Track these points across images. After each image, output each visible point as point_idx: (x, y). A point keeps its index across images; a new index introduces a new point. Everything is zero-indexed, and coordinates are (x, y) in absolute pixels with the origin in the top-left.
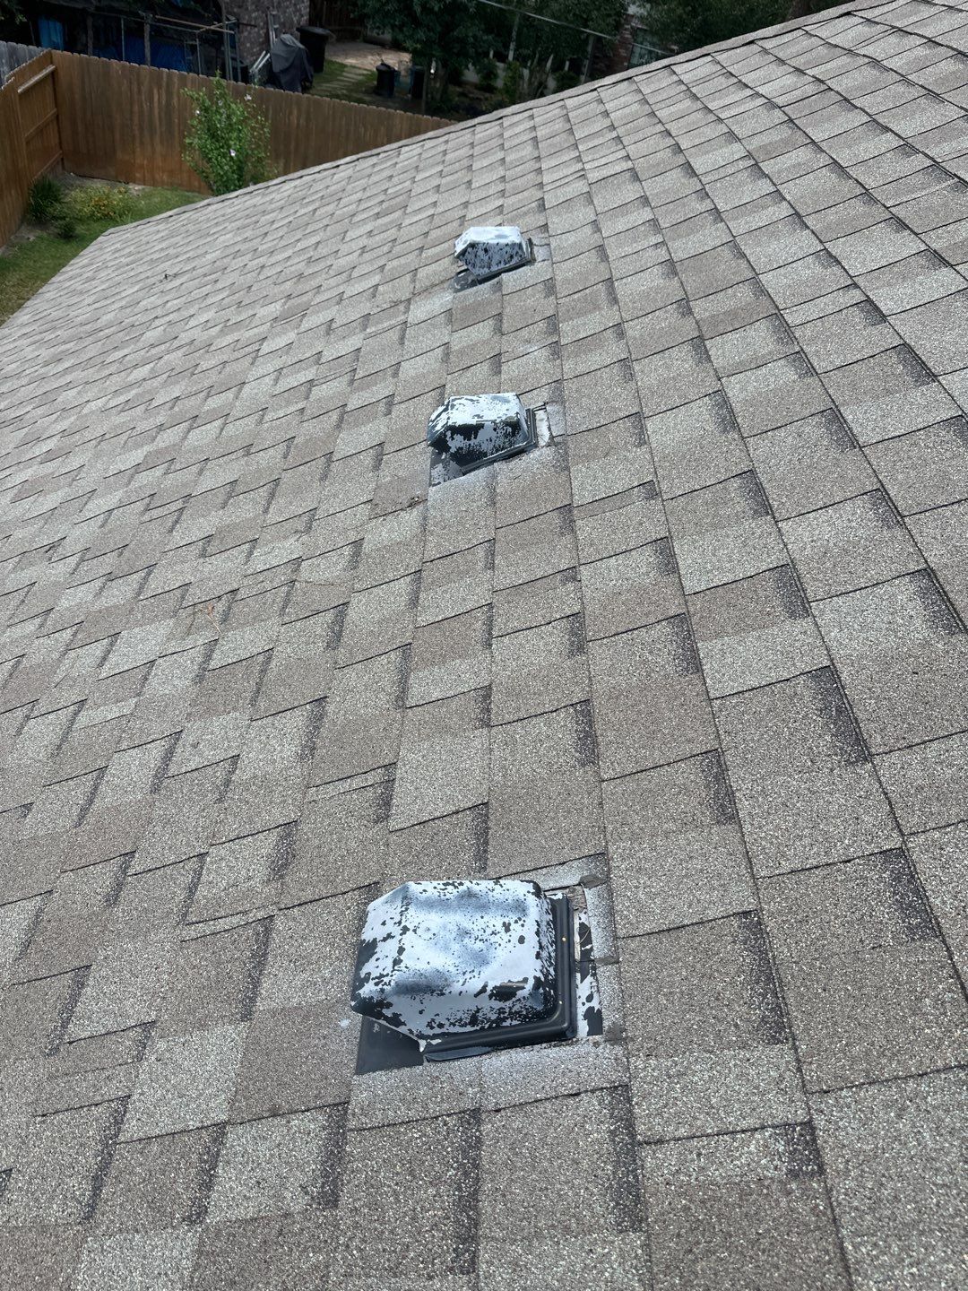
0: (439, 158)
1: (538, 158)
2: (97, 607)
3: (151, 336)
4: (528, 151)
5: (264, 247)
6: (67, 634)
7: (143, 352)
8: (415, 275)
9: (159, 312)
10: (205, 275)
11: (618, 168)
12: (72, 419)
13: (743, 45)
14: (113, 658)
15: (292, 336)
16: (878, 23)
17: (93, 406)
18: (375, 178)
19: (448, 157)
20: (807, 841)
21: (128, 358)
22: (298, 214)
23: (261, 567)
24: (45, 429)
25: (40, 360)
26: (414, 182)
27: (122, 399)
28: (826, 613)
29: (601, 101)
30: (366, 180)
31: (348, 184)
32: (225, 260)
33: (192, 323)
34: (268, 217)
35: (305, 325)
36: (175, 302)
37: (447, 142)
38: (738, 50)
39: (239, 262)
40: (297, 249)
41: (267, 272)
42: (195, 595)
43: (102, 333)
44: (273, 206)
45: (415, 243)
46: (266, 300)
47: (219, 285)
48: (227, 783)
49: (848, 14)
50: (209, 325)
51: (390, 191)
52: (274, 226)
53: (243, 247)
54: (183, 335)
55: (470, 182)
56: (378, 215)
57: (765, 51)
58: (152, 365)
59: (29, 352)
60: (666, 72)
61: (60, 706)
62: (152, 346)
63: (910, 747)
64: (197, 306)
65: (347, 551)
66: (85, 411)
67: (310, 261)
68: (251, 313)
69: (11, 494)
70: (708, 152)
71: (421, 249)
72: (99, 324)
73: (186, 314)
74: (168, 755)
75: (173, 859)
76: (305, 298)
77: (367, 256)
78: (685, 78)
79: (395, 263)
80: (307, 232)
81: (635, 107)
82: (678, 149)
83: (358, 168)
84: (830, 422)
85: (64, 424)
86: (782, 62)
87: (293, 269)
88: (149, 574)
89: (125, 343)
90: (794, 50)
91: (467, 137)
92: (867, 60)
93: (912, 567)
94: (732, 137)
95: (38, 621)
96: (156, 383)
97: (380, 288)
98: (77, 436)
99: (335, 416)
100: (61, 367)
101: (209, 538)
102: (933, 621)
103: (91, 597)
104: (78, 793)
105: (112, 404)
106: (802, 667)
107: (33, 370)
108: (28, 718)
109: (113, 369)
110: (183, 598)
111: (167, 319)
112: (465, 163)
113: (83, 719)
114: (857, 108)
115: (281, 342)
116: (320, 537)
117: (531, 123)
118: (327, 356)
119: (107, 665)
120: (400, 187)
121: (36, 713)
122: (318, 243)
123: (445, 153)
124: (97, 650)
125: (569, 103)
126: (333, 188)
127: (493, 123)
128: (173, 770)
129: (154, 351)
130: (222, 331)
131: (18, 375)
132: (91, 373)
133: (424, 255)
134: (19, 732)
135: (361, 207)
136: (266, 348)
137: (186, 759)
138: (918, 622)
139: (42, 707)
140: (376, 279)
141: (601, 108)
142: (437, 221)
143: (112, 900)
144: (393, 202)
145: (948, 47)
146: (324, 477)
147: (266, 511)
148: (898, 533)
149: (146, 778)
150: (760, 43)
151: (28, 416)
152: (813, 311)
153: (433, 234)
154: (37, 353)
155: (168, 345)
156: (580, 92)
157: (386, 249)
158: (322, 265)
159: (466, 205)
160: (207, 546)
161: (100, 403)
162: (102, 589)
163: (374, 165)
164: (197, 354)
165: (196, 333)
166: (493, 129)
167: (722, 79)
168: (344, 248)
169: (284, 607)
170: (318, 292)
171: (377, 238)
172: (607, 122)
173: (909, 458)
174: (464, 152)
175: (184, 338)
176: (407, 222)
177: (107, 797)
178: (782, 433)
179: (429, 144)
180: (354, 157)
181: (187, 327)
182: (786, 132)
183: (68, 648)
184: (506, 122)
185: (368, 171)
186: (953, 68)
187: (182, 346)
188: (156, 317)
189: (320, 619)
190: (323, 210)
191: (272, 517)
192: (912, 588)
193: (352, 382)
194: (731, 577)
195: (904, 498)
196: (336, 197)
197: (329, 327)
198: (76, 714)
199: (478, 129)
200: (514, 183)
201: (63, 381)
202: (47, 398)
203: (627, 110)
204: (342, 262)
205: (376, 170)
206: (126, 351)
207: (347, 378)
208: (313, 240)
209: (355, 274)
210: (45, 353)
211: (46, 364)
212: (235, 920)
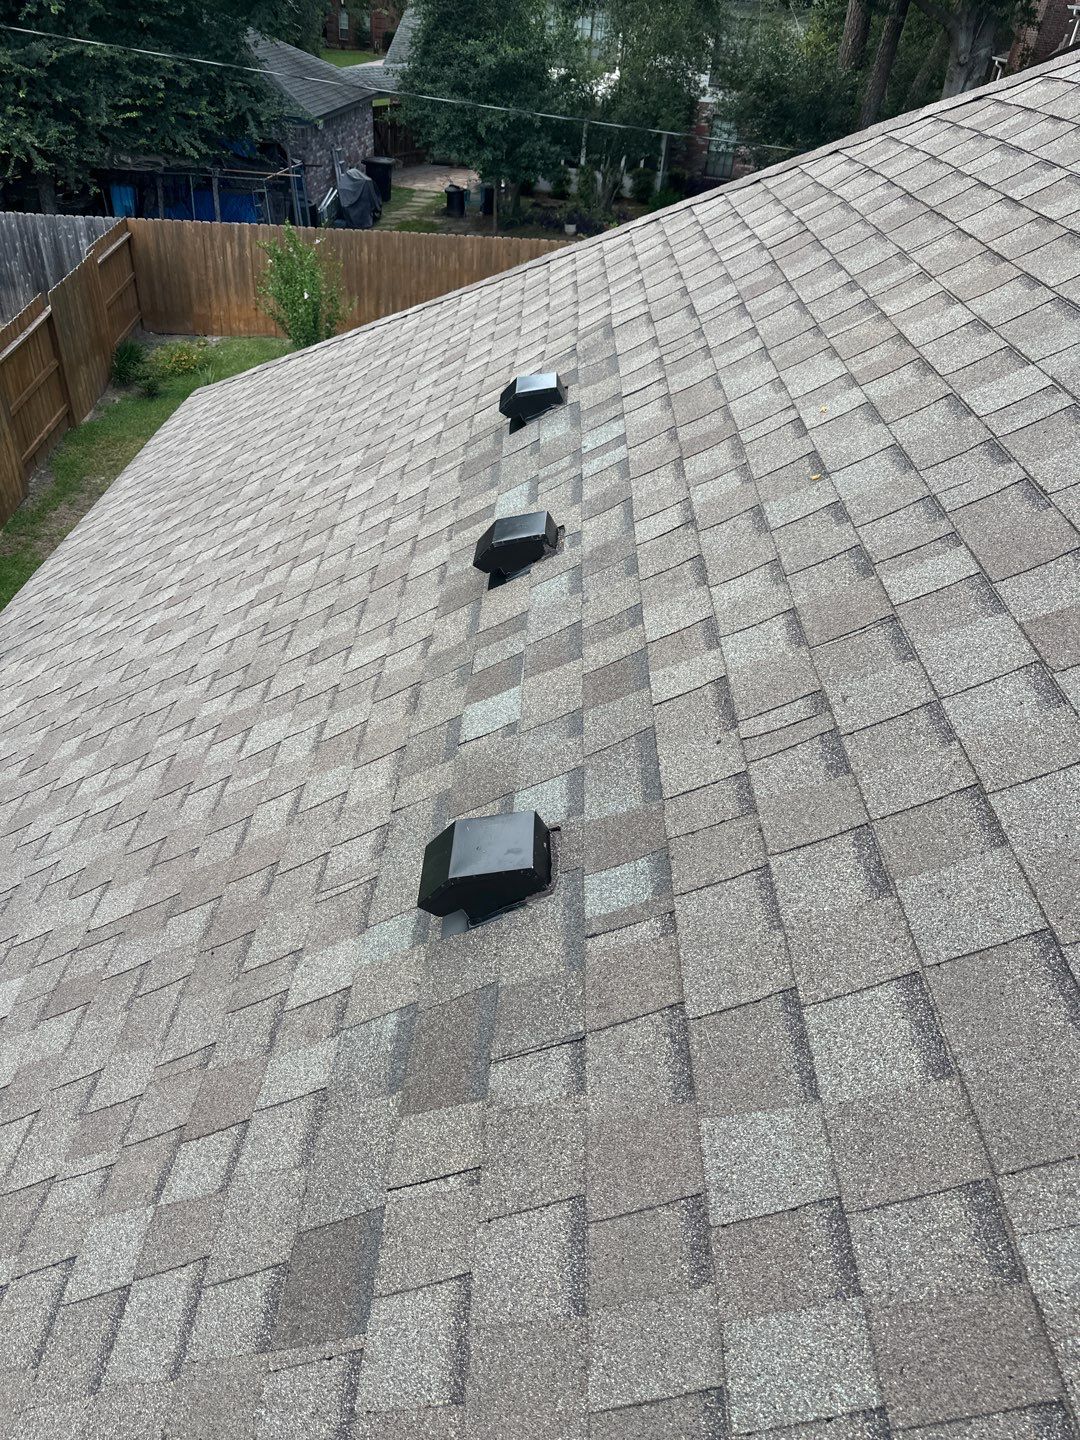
0: (494, 305)
1: (576, 303)
2: (231, 712)
3: (250, 490)
4: (568, 296)
5: (344, 400)
6: (209, 735)
7: (243, 506)
8: (472, 421)
9: (254, 468)
10: (292, 430)
11: (637, 312)
12: (188, 569)
13: (751, 184)
14: (248, 745)
15: (372, 482)
16: (857, 162)
17: (205, 556)
18: (439, 328)
19: (503, 303)
20: (694, 776)
21: (230, 512)
22: (372, 366)
23: (356, 666)
24: (164, 581)
25: (149, 520)
26: (473, 330)
27: (231, 548)
28: (728, 644)
29: (631, 244)
30: (431, 329)
31: (416, 334)
32: (309, 415)
33: (285, 476)
34: (344, 370)
35: (383, 472)
36: (267, 457)
37: (501, 288)
38: (747, 189)
39: (321, 417)
40: (372, 401)
41: (349, 424)
42: (308, 692)
43: (203, 491)
44: (349, 359)
45: (474, 391)
46: (349, 451)
47: (306, 439)
48: (341, 809)
49: (836, 151)
50: (301, 477)
51: (452, 340)
52: (352, 380)
53: (325, 401)
54: (278, 488)
55: (519, 329)
56: (442, 365)
57: (767, 190)
58: (253, 516)
59: (138, 514)
60: (687, 212)
61: (211, 783)
62: (252, 499)
63: (760, 714)
64: (288, 460)
65: (420, 646)
66: (198, 562)
67: (384, 412)
68: (336, 463)
69: (143, 636)
70: (707, 294)
71: (477, 396)
72: (200, 482)
73: (279, 468)
74: (297, 801)
75: (306, 860)
76: (381, 448)
77: (433, 405)
78: (702, 219)
79: (456, 410)
80: (381, 384)
81: (659, 249)
82: (685, 292)
83: (423, 318)
84: (756, 515)
85: (182, 574)
86: (777, 201)
87: (370, 420)
88: (270, 683)
89: (225, 500)
90: (789, 189)
91: (519, 283)
92: (840, 200)
93: (786, 608)
94: (728, 278)
95: (183, 729)
96: (259, 531)
97: (444, 435)
98: (195, 583)
99: (408, 545)
100: (169, 525)
101: (314, 651)
102: (790, 642)
103: (224, 706)
104: (232, 835)
105: (222, 553)
106: (710, 679)
107: (144, 529)
108: (186, 795)
109: (218, 522)
110: (298, 696)
111: (262, 474)
112: (516, 309)
113: (230, 788)
114: (824, 248)
115: (363, 488)
116: (401, 637)
117: (573, 268)
118: (401, 497)
119: (244, 750)
120: (461, 335)
121: (192, 791)
122: (391, 394)
123: (499, 299)
124: (236, 742)
125: (607, 245)
126: (403, 338)
127: (542, 268)
128: (302, 808)
129: (253, 504)
130: (312, 481)
131: (131, 535)
132: (198, 528)
133: (479, 402)
134: (181, 804)
135: (427, 358)
136: (351, 494)
137: (309, 800)
138: (781, 643)
139: (196, 786)
140: (440, 427)
141: (631, 251)
142: (491, 369)
143: (265, 892)
144: (455, 351)
145: (900, 187)
146: (401, 594)
147: (358, 624)
148: (782, 588)
149: (283, 816)
150: (764, 181)
151: (146, 570)
152: (761, 429)
153: (488, 382)
154: (144, 514)
155: (265, 497)
156: (615, 234)
157: (448, 397)
158: (395, 415)
159: (515, 351)
160: (314, 656)
161: (211, 553)
162: (233, 699)
163: (438, 314)
164: (292, 504)
165: (289, 485)
166: (541, 274)
167: (730, 219)
168: (414, 399)
169: (374, 691)
170: (392, 442)
171: (442, 387)
172: (634, 265)
173: (800, 535)
174: (516, 298)
175: (280, 490)
176: (467, 370)
177: (255, 833)
178: (724, 526)
179: (487, 290)
180: (420, 306)
181: (281, 480)
182: (768, 272)
183: (212, 743)
184: (553, 266)
185: (432, 321)
186: (900, 208)
187: (278, 498)
188: (252, 473)
189: (401, 695)
190: (394, 362)
191: (364, 627)
192: (783, 621)
193: (422, 516)
194: (677, 629)
195: (789, 563)
196: (405, 348)
197: (402, 471)
198: (224, 786)
199: (529, 273)
200: (555, 328)
201: (173, 537)
202: (161, 553)
203: (651, 253)
204: (412, 411)
205: (440, 318)
206: (228, 506)
207: (417, 513)
208: (387, 391)
209: (423, 423)
210: (153, 514)
211: (156, 523)
212: (351, 885)
